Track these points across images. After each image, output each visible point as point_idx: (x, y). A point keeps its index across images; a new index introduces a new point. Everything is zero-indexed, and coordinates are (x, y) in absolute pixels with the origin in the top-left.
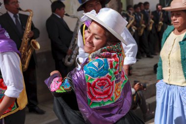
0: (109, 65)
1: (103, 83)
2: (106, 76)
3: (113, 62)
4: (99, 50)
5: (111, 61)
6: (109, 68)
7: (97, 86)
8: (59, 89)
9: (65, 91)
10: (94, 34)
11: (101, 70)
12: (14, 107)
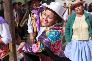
0: (60, 34)
1: (58, 44)
2: (59, 40)
3: (61, 32)
4: (54, 26)
5: (60, 32)
6: (60, 36)
7: (55, 46)
8: (39, 50)
9: (42, 51)
10: (48, 16)
11: (57, 37)
12: (8, 51)
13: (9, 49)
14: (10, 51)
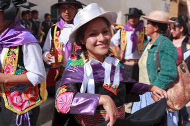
12: (38, 100)
13: (41, 94)
14: (41, 99)
